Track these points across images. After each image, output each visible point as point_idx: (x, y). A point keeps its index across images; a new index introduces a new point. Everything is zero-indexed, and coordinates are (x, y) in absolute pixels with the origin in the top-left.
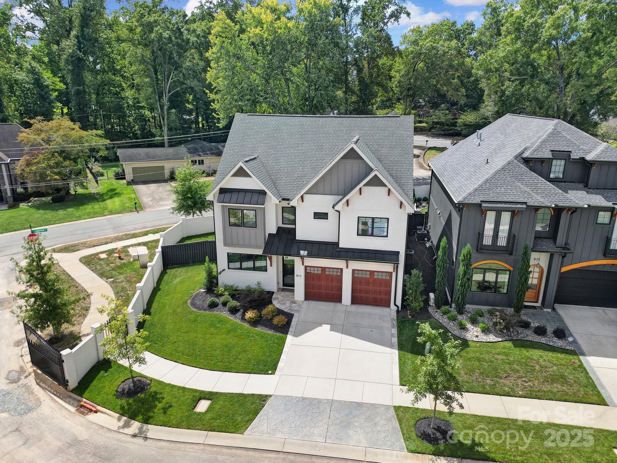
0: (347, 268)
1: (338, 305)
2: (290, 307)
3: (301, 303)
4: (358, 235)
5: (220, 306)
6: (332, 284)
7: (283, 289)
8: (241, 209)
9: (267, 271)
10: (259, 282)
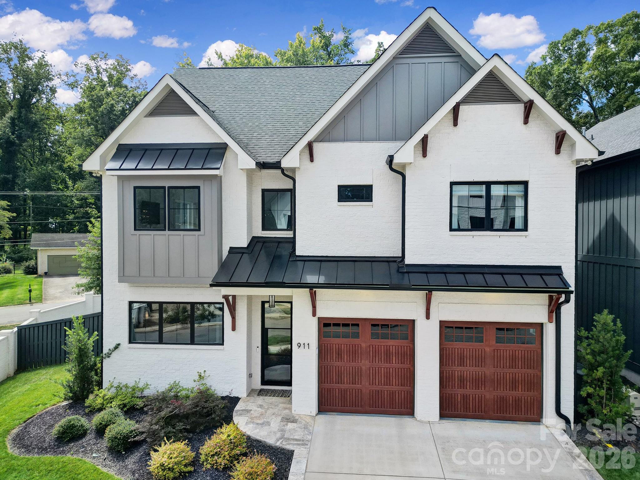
0: (428, 317)
1: (407, 420)
2: (283, 431)
3: (309, 420)
4: (451, 230)
5: (90, 437)
6: (388, 365)
7: (261, 390)
8: (164, 188)
9: (223, 344)
10: (202, 372)
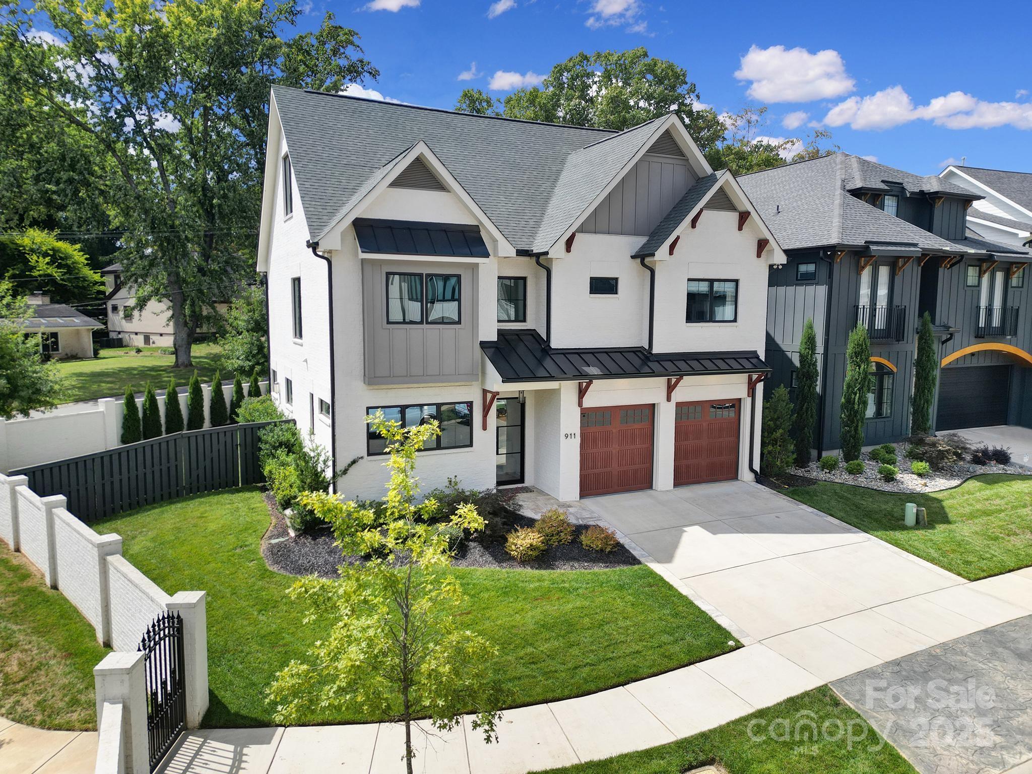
0: (668, 400)
4: (688, 321)
6: (633, 447)
8: (421, 275)
9: (471, 445)
10: (453, 477)
